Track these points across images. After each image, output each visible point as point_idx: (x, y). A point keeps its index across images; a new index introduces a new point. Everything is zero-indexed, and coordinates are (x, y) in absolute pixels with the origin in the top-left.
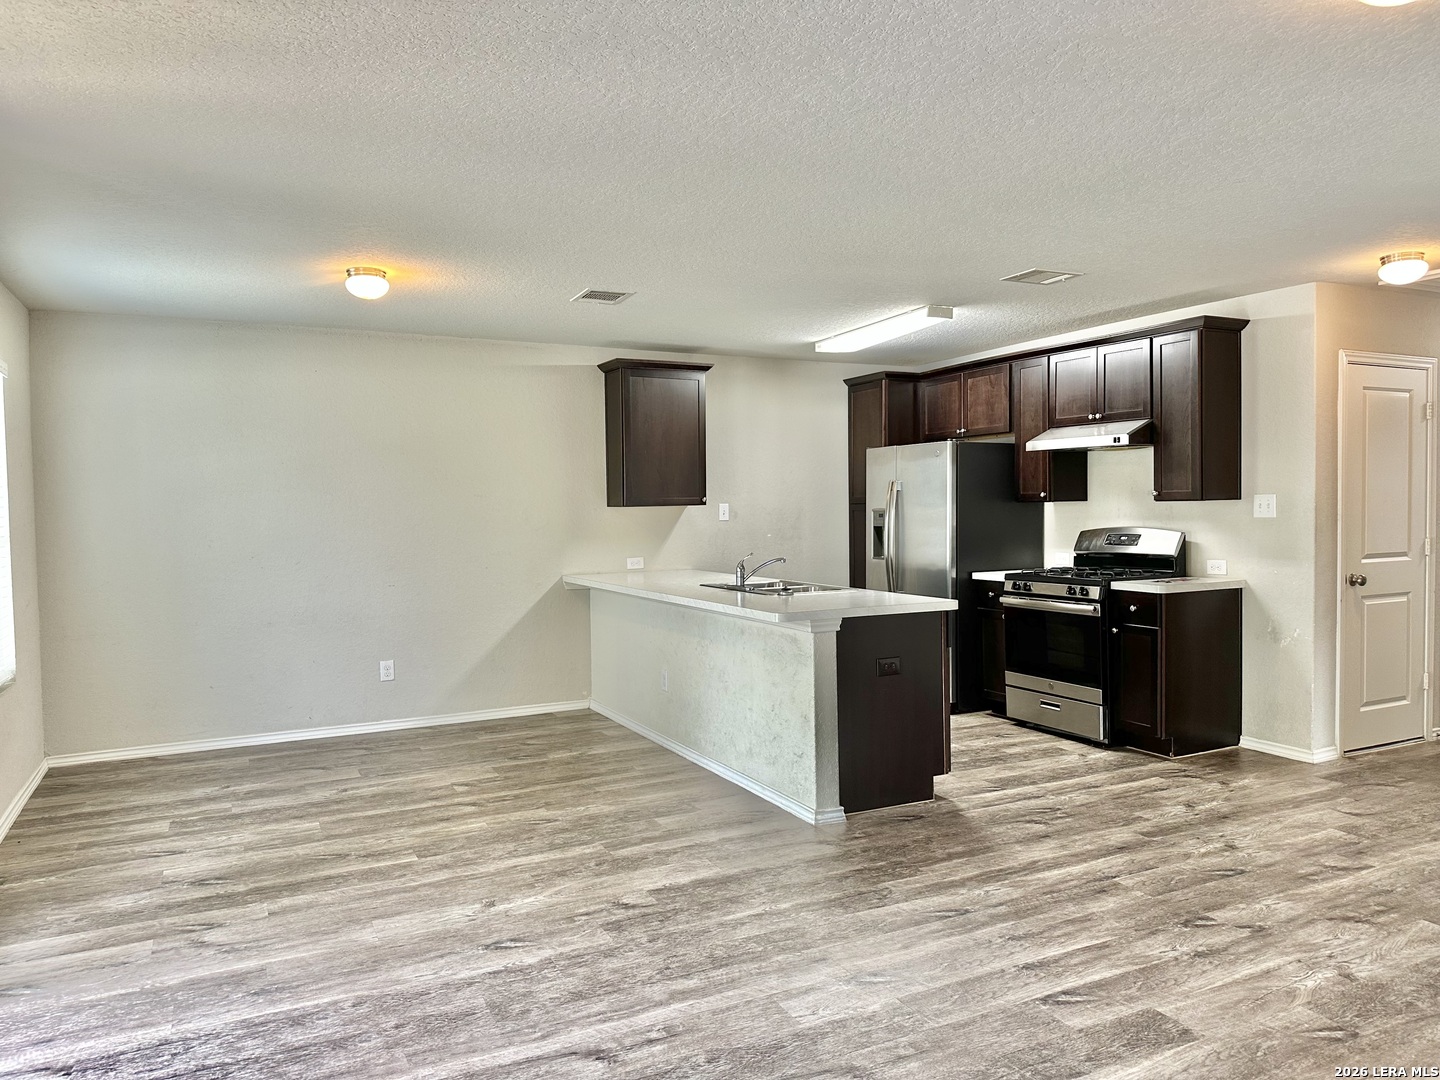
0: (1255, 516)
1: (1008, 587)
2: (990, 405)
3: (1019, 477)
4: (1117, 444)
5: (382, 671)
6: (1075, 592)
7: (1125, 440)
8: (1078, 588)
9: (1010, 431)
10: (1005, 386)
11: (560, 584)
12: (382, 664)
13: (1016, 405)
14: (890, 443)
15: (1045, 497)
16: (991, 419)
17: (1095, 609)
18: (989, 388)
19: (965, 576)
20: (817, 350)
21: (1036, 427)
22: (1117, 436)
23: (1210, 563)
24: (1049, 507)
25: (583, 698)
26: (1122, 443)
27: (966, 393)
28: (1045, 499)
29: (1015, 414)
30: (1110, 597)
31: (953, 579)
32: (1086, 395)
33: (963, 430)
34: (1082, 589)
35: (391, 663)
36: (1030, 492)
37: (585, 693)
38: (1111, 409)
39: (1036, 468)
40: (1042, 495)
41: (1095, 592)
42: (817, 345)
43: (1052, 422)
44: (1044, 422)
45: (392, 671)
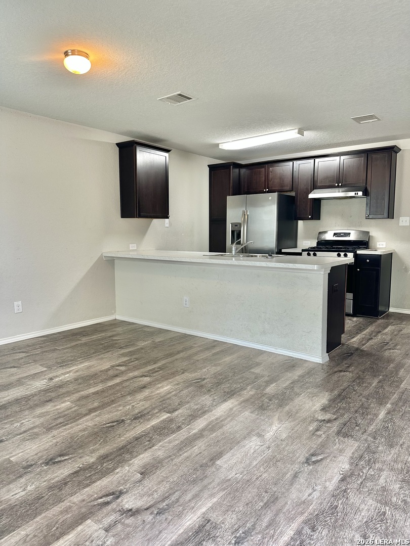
5: (16, 308)
11: (101, 258)
12: (16, 303)
20: (220, 147)
25: (113, 314)
32: (334, 176)
35: (20, 303)
37: (113, 312)
38: (346, 182)
42: (220, 145)
45: (21, 307)
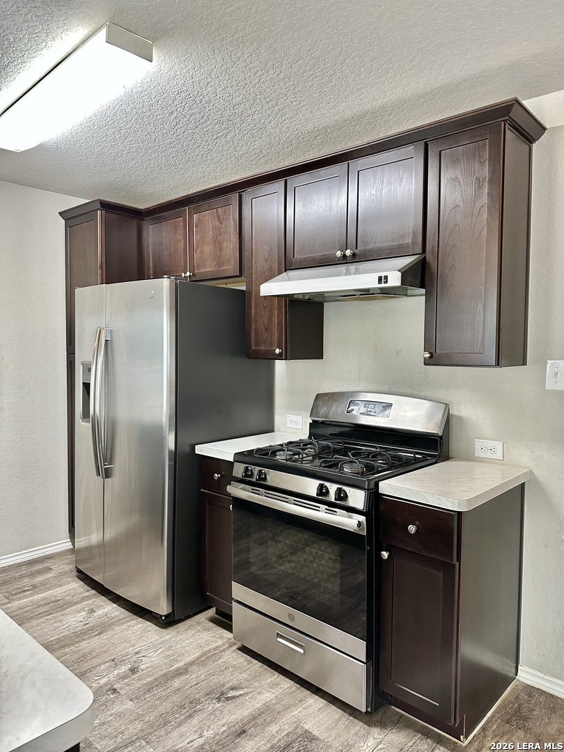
0: (547, 388)
1: (239, 470)
2: (218, 244)
3: (251, 330)
4: (383, 285)
6: (328, 492)
7: (395, 280)
8: (333, 488)
9: (240, 275)
10: (235, 222)
13: (247, 244)
14: (109, 280)
15: (281, 354)
16: (220, 262)
17: (360, 524)
18: (217, 223)
19: (187, 449)
21: (270, 269)
22: (383, 274)
23: (478, 444)
24: (280, 366)
26: (390, 284)
27: (191, 230)
28: (280, 357)
29: (246, 254)
30: (378, 506)
31: (170, 452)
33: (188, 274)
34: (339, 491)
36: (263, 348)
39: (270, 319)
40: (277, 351)
41: (357, 498)
43: (288, 264)
44: (279, 264)
